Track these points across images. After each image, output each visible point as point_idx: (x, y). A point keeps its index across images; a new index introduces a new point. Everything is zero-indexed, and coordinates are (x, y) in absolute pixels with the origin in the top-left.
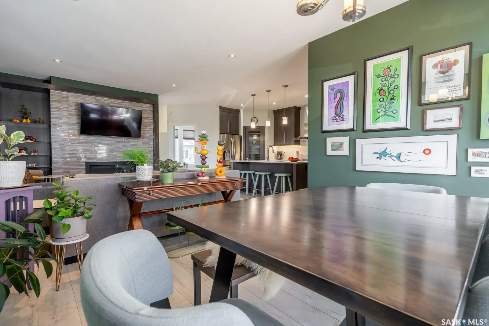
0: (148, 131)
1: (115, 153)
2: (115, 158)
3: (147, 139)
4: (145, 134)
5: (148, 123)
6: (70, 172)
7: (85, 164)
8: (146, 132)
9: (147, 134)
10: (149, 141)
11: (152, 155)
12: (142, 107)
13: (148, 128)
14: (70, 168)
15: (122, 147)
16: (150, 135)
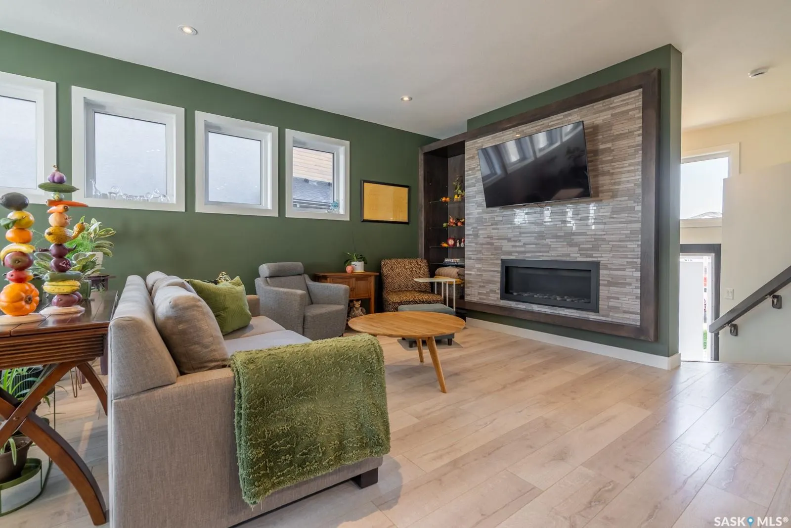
0: (629, 171)
1: (548, 241)
2: (548, 252)
3: (627, 198)
4: (619, 183)
5: (629, 147)
6: (482, 275)
7: (500, 262)
8: (624, 177)
9: (628, 182)
10: (631, 203)
11: (638, 245)
12: (613, 108)
13: (630, 165)
14: (483, 269)
15: (561, 225)
16: (635, 185)
